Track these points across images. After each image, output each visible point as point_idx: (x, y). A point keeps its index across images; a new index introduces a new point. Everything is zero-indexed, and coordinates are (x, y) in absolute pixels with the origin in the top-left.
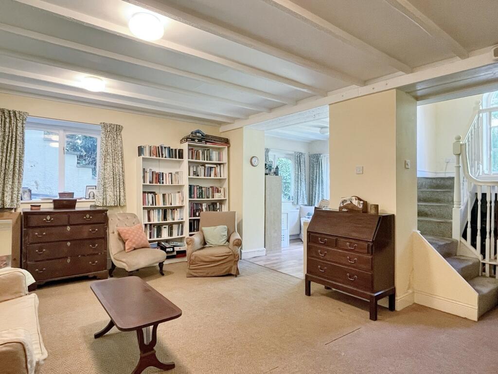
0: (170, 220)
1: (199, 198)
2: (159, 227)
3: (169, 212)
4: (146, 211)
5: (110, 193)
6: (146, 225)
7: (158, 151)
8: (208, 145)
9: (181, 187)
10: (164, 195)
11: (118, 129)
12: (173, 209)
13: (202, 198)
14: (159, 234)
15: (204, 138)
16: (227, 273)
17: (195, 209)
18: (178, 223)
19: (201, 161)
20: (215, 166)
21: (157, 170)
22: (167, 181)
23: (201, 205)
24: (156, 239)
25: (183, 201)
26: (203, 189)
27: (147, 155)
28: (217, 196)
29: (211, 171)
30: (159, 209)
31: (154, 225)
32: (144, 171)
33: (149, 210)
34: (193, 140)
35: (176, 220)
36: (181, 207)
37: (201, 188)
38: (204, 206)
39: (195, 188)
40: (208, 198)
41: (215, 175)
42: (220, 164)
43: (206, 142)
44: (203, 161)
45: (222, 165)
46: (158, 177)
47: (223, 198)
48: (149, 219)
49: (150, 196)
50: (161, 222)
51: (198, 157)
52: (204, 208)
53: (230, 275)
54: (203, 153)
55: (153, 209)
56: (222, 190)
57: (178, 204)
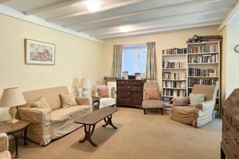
0: (178, 88)
1: (198, 76)
2: (172, 91)
3: (178, 83)
4: (164, 82)
5: (149, 73)
6: (164, 89)
8: (203, 43)
9: (186, 69)
10: (175, 74)
11: (153, 44)
12: (180, 82)
13: (200, 76)
14: (172, 94)
15: (199, 39)
17: (193, 82)
18: (183, 90)
19: (199, 53)
20: (211, 55)
21: (171, 61)
22: (176, 67)
23: (199, 80)
24: (170, 96)
25: (186, 78)
26: (201, 70)
27: (165, 54)
28: (211, 75)
29: (207, 59)
30: (171, 81)
31: (169, 89)
32: (163, 62)
33: (166, 82)
35: (182, 88)
36: (185, 81)
37: (199, 70)
38: (201, 81)
39: (194, 70)
40: (204, 76)
41: (211, 61)
42: (215, 54)
43: (201, 41)
44: (201, 53)
47: (216, 77)
48: (166, 86)
49: (167, 74)
50: (172, 88)
51: (197, 51)
54: (201, 48)
56: (215, 71)
57: (183, 79)
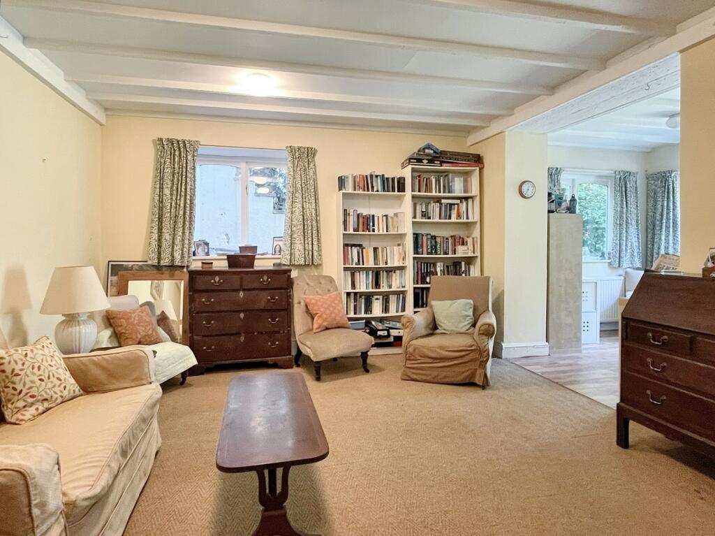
0: (384, 288)
1: (431, 253)
2: (368, 298)
3: (383, 275)
4: (349, 273)
5: (299, 246)
6: (348, 294)
7: (366, 182)
8: (445, 167)
9: (402, 236)
10: (375, 249)
11: (310, 153)
12: (390, 271)
13: (436, 253)
14: (368, 309)
15: (439, 157)
16: (467, 381)
17: (424, 271)
18: (398, 293)
19: (434, 194)
20: (458, 201)
21: (365, 212)
22: (380, 229)
23: (435, 265)
24: (363, 315)
25: (404, 259)
26: (438, 240)
27: (349, 189)
28: (461, 252)
29: (450, 210)
30: (367, 270)
31: (361, 294)
32: (346, 213)
33: (353, 272)
34: (419, 161)
35: (394, 289)
36: (402, 268)
37: (434, 238)
38: (439, 268)
39: (425, 238)
40: (445, 253)
41: (459, 216)
42: (466, 199)
43: (442, 163)
44: (438, 194)
45: (470, 201)
46: (367, 222)
47: (471, 254)
48: (353, 286)
49: (355, 250)
50: (371, 290)
51: (428, 189)
52: (438, 270)
53: (471, 384)
54: (438, 181)
55: (360, 270)
56: (470, 241)
57: (396, 264)
